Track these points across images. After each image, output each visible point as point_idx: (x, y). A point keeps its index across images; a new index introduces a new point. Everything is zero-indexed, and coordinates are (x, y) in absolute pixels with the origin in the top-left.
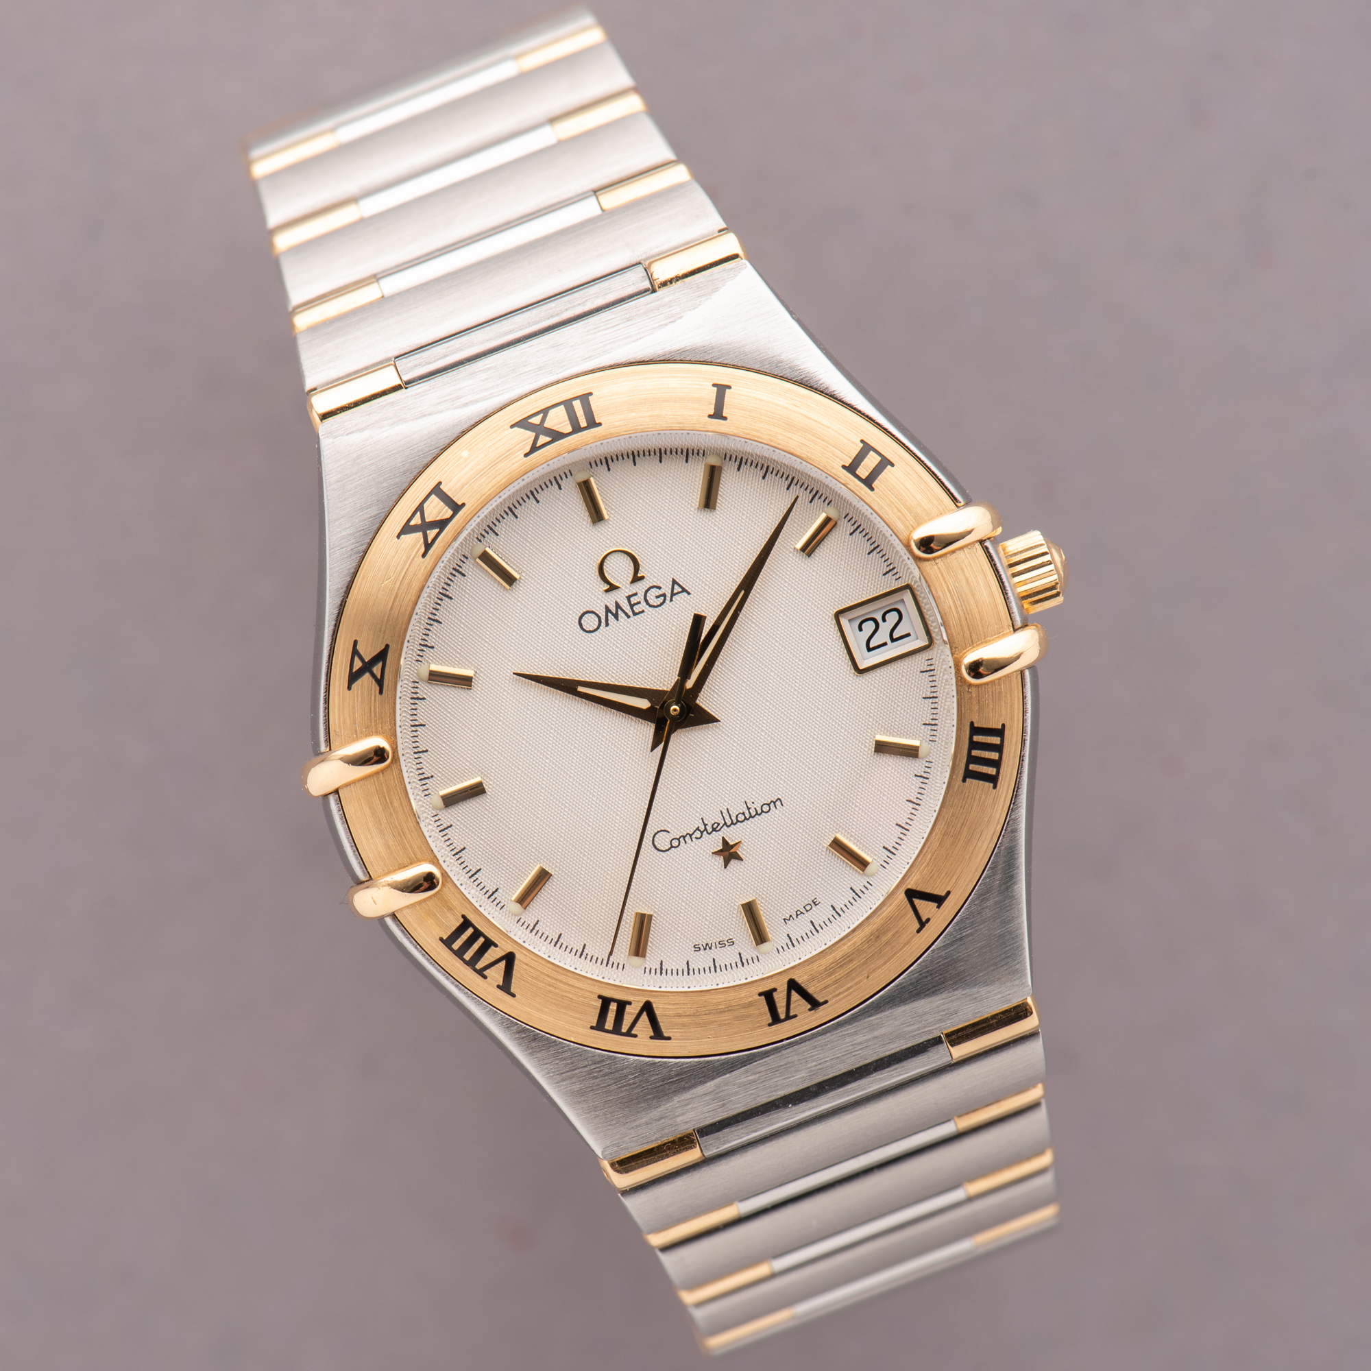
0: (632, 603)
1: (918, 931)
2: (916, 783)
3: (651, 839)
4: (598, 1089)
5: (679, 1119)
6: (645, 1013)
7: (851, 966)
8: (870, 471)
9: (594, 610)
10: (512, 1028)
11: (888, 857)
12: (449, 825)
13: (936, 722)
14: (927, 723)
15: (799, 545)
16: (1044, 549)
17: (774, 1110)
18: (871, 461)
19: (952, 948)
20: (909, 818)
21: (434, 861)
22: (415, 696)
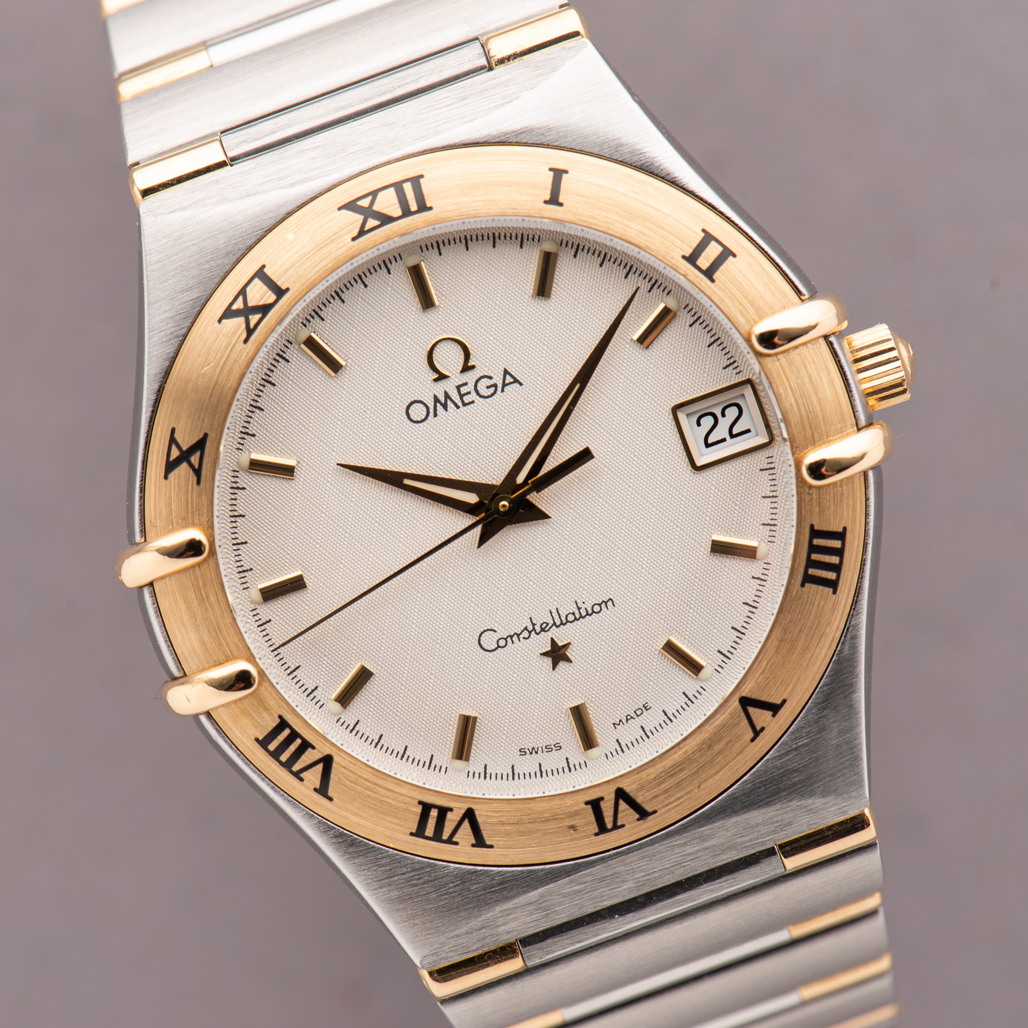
0: (462, 393)
1: (753, 740)
2: (754, 585)
3: (477, 638)
4: (417, 897)
5: (501, 929)
6: (467, 820)
7: (682, 775)
8: (711, 262)
9: (422, 399)
10: (329, 833)
11: (723, 661)
12: (268, 620)
13: (776, 522)
14: (766, 523)
15: (636, 337)
16: (891, 344)
17: (599, 921)
18: (713, 251)
19: (787, 758)
20: (745, 622)
21: (251, 659)
22: (235, 486)
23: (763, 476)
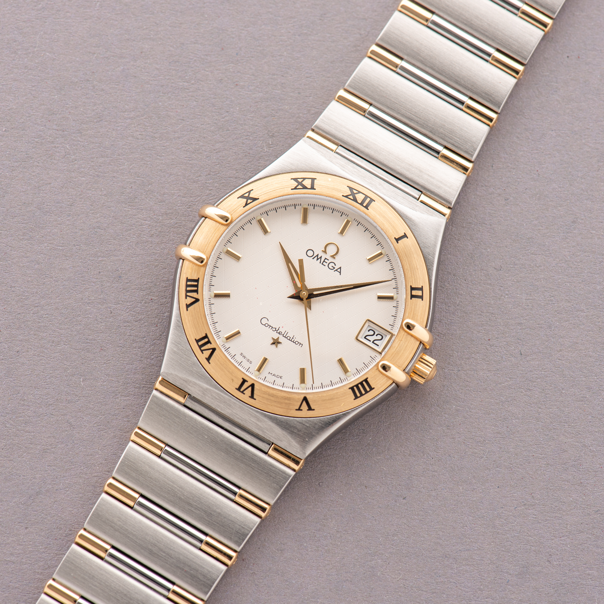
0: (325, 261)
1: (296, 410)
2: (338, 380)
4: (179, 356)
5: (189, 386)
6: (211, 350)
7: (272, 398)
8: (416, 295)
9: (314, 252)
10: (178, 319)
11: (310, 388)
12: (221, 258)
13: (360, 372)
14: (357, 369)
15: (378, 294)
16: (432, 366)
18: (419, 293)
19: (299, 424)
20: (326, 385)
21: (208, 257)
22: (250, 221)
23: (369, 358)
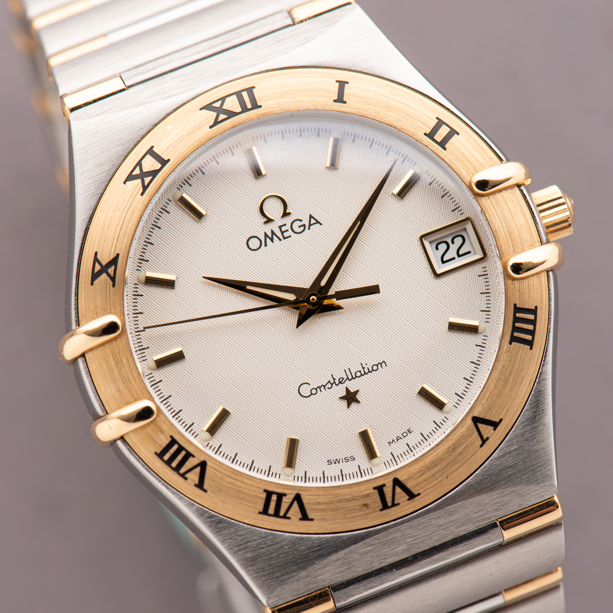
0: (283, 231)
1: (481, 446)
2: (477, 350)
3: (298, 389)
4: (264, 556)
5: (319, 578)
6: (296, 502)
7: (436, 469)
8: (443, 137)
9: (257, 235)
10: (204, 515)
11: (459, 400)
12: (160, 380)
13: (490, 309)
14: (484, 310)
15: (396, 191)
17: (383, 573)
18: (443, 131)
19: (504, 459)
20: (472, 374)
21: (151, 399)
22: (136, 293)
23: (481, 280)
